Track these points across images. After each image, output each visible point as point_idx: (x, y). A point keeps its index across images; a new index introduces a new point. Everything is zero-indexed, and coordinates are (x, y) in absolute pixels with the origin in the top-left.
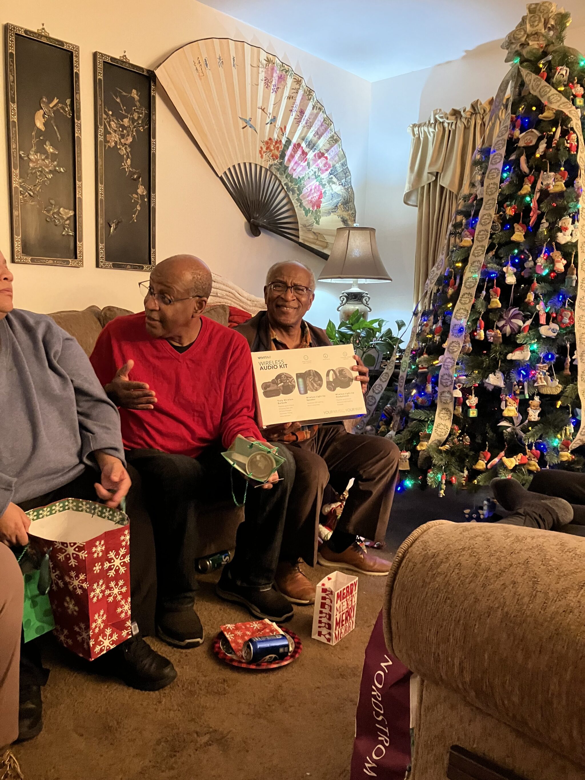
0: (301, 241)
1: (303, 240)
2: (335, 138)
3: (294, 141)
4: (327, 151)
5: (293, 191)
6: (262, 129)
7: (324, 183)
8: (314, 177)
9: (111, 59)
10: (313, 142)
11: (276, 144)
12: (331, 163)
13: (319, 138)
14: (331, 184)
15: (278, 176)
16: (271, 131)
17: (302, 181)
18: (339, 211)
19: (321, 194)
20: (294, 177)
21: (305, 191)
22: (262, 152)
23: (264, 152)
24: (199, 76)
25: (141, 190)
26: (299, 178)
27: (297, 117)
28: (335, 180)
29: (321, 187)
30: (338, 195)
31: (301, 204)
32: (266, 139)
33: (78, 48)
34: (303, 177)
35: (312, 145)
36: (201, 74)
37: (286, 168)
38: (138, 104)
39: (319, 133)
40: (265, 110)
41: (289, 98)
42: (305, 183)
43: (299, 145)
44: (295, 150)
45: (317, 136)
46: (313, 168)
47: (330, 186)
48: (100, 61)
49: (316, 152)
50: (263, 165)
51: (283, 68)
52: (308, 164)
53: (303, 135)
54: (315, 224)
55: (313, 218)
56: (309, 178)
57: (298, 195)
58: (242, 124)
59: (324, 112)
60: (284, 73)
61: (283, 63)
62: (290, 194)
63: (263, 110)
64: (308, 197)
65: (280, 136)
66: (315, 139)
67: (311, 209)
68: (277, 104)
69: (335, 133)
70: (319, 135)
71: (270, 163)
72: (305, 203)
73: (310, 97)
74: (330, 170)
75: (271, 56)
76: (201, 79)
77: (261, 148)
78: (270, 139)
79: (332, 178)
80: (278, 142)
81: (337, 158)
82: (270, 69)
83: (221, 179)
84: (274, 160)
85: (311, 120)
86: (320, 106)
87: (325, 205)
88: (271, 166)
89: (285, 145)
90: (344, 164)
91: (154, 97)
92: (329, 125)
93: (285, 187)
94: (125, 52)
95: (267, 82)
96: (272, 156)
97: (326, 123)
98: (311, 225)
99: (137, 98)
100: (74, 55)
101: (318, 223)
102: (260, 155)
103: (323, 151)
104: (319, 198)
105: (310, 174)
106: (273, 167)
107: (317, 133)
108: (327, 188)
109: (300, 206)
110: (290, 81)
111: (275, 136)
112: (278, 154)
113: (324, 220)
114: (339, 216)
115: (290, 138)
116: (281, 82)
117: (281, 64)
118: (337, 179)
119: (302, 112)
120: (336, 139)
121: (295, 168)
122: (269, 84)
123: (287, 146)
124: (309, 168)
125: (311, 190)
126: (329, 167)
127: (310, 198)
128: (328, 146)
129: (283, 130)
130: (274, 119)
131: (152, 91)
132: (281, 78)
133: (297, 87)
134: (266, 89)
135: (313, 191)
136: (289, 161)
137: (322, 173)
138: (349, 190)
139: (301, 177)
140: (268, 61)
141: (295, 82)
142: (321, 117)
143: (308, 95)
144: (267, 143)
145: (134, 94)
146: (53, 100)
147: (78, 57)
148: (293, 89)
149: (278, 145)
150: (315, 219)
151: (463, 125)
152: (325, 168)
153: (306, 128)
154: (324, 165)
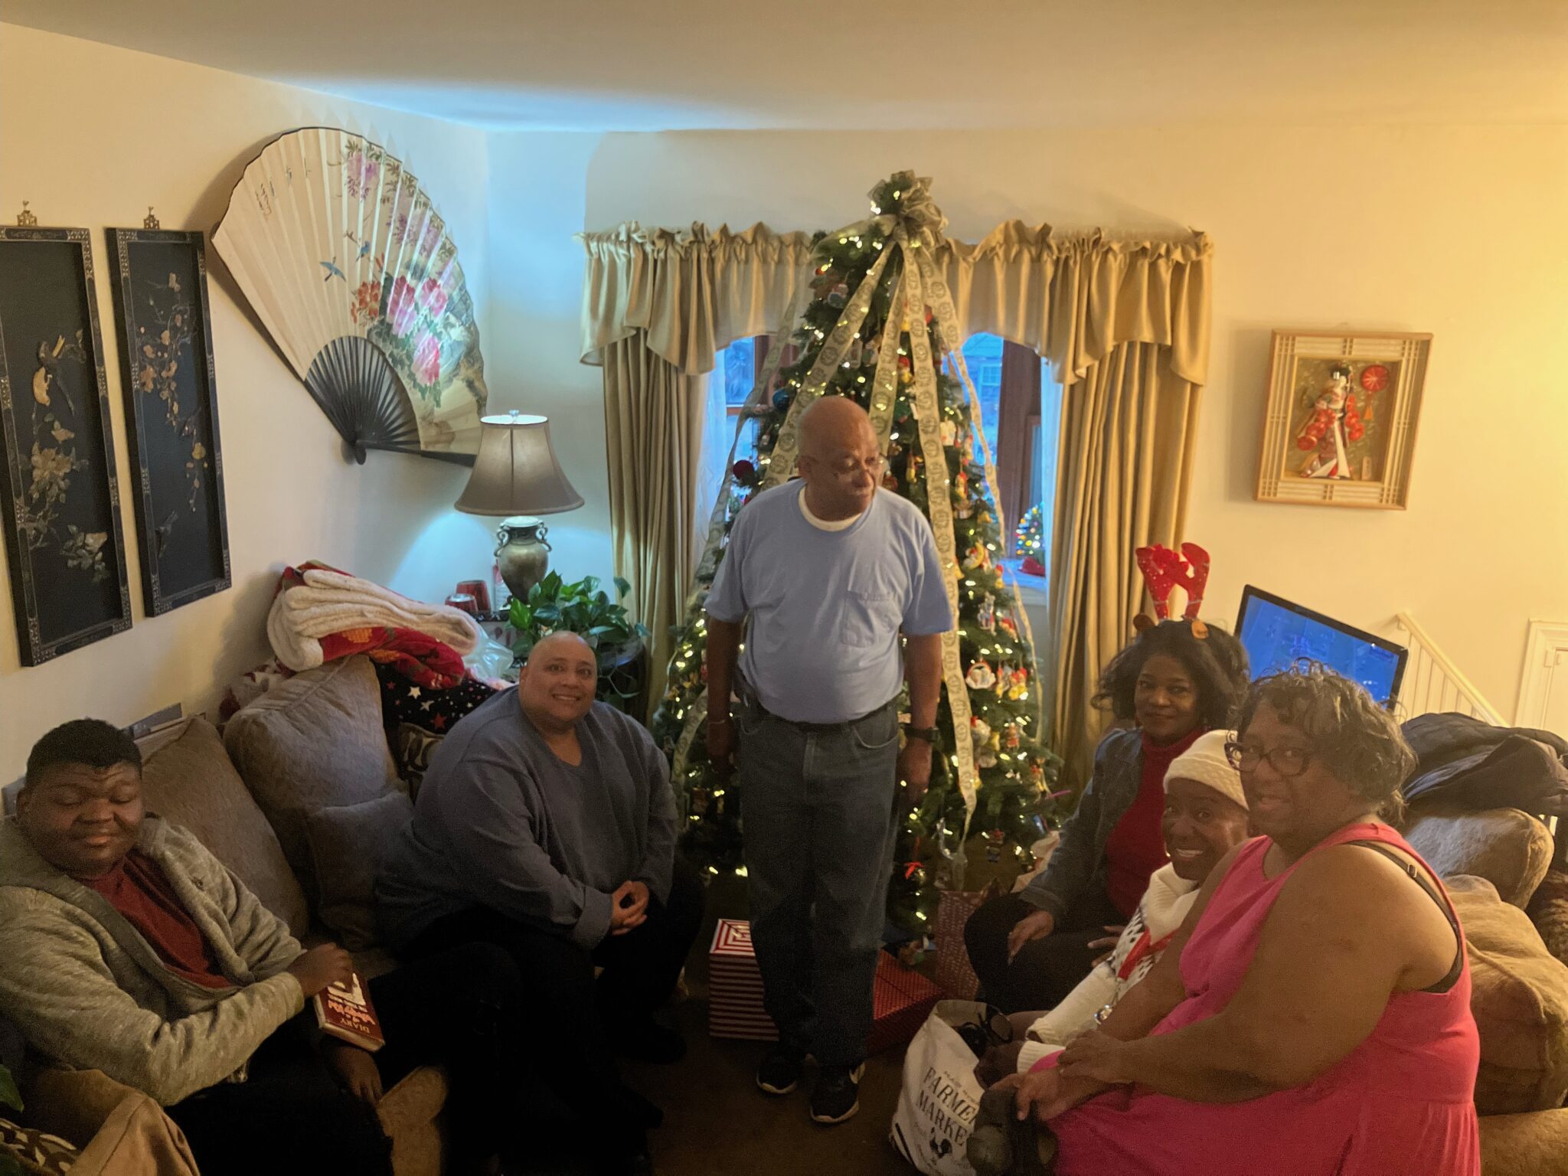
0: (423, 447)
1: (427, 444)
2: (448, 247)
3: (396, 276)
4: (440, 274)
5: (402, 363)
6: (352, 268)
7: (438, 331)
8: (425, 326)
9: (138, 236)
10: (421, 265)
11: (372, 290)
12: (445, 292)
13: (428, 256)
14: (449, 329)
15: (381, 345)
16: (365, 271)
17: (411, 340)
18: (463, 371)
19: (437, 352)
20: (399, 336)
21: (417, 355)
22: (355, 311)
23: (358, 310)
24: (265, 215)
25: (198, 451)
26: (406, 335)
27: (397, 231)
28: (452, 319)
29: (436, 340)
30: (459, 343)
31: (415, 380)
32: (358, 285)
33: (88, 234)
34: (412, 333)
35: (419, 272)
36: (267, 211)
37: (390, 326)
38: (179, 297)
39: (427, 247)
40: (353, 236)
41: (383, 201)
42: (415, 341)
43: (403, 279)
44: (398, 293)
45: (425, 254)
46: (424, 310)
47: (448, 334)
48: (122, 245)
49: (426, 280)
50: (358, 335)
51: (371, 153)
52: (416, 305)
53: (406, 260)
54: (435, 408)
55: (432, 399)
56: (419, 330)
57: (409, 366)
58: (324, 272)
59: (431, 209)
60: (374, 159)
61: (371, 143)
62: (398, 370)
63: (350, 236)
64: (422, 364)
65: (377, 274)
66: (423, 259)
67: (428, 384)
68: (369, 218)
69: (447, 238)
70: (427, 251)
71: (367, 328)
72: (419, 377)
73: (411, 190)
74: (445, 306)
75: (355, 138)
76: (266, 219)
77: (353, 305)
78: (364, 285)
79: (448, 317)
80: (375, 285)
81: (452, 281)
82: (355, 162)
83: (306, 384)
84: (372, 319)
85: (414, 230)
86: (425, 199)
87: (444, 369)
88: (370, 331)
89: (384, 287)
90: (462, 288)
91: (204, 278)
92: (439, 228)
93: (390, 360)
94: (150, 209)
95: (353, 184)
96: (370, 314)
97: (434, 226)
98: (431, 413)
99: (176, 287)
100: (83, 247)
101: (438, 404)
102: (353, 319)
103: (434, 276)
104: (436, 360)
105: (420, 323)
106: (373, 333)
107: (423, 247)
108: (445, 336)
109: (414, 386)
110: (383, 170)
111: (371, 277)
112: (376, 306)
113: (446, 394)
114: (463, 380)
115: (390, 272)
116: (371, 178)
117: (368, 145)
118: (455, 315)
119: (403, 221)
120: (450, 249)
121: (400, 322)
122: (355, 188)
123: (387, 288)
124: (418, 313)
125: (424, 350)
126: (444, 301)
127: (424, 366)
128: (440, 264)
129: (380, 259)
130: (366, 248)
131: (200, 269)
132: (371, 171)
133: (393, 178)
134: (352, 198)
135: (427, 351)
136: (393, 312)
137: (436, 315)
138: (472, 330)
139: (409, 333)
140: (351, 147)
141: (389, 170)
142: (429, 214)
143: (409, 188)
144: (360, 292)
145: (173, 282)
146: (56, 342)
147: (89, 250)
148: (388, 184)
149: (376, 291)
150: (435, 399)
151: (678, 257)
152: (440, 304)
153: (409, 245)
154: (437, 299)
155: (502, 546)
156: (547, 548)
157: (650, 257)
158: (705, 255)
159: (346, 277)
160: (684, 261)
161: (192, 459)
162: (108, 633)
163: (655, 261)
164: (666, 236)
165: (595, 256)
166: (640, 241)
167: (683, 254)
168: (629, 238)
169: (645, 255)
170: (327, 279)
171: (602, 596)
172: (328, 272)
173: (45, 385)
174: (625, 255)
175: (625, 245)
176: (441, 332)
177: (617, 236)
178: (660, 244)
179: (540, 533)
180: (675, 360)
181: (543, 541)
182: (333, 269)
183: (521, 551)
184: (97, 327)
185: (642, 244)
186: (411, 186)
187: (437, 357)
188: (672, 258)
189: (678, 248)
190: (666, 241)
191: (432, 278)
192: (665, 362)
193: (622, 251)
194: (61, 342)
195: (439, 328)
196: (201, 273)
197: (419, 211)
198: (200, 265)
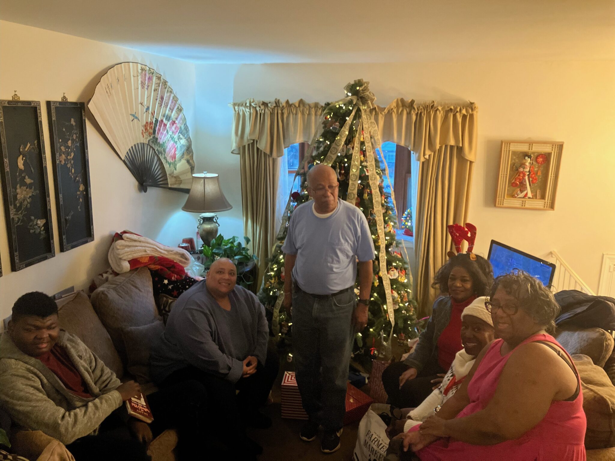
0: (169, 186)
1: (171, 185)
3: (159, 119)
4: (177, 119)
5: (161, 153)
6: (142, 116)
7: (176, 141)
8: (171, 139)
9: (59, 105)
10: (169, 115)
11: (150, 125)
12: (178, 126)
13: (172, 112)
14: (180, 140)
15: (153, 146)
16: (147, 118)
17: (165, 144)
18: (185, 156)
19: (175, 149)
20: (160, 143)
21: (167, 150)
22: (143, 133)
23: (145, 133)
24: (108, 96)
25: (82, 188)
26: (163, 142)
27: (160, 102)
28: (181, 136)
29: (175, 144)
30: (183, 145)
31: (166, 160)
32: (145, 123)
33: (40, 103)
34: (165, 142)
35: (168, 118)
36: (110, 94)
37: (157, 139)
38: (75, 128)
39: (172, 108)
40: (143, 104)
41: (155, 90)
42: (167, 145)
43: (162, 121)
44: (160, 126)
45: (171, 111)
46: (170, 133)
47: (180, 142)
48: (53, 107)
49: (171, 121)
50: (144, 142)
51: (150, 72)
52: (167, 131)
53: (164, 113)
54: (174, 171)
55: (173, 167)
56: (168, 140)
57: (164, 154)
58: (131, 118)
59: (173, 93)
60: (151, 75)
61: (150, 68)
62: (160, 156)
63: (142, 104)
64: (169, 154)
65: (152, 119)
66: (170, 113)
67: (172, 161)
68: (149, 97)
69: (179, 105)
70: (172, 110)
71: (148, 139)
72: (168, 158)
73: (165, 86)
74: (178, 131)
75: (143, 66)
76: (109, 97)
77: (143, 130)
78: (147, 123)
80: (151, 123)
81: (181, 121)
82: (144, 76)
83: (124, 161)
84: (150, 136)
85: (167, 101)
86: (171, 90)
87: (178, 155)
88: (149, 141)
89: (155, 124)
90: (185, 124)
91: (85, 120)
92: (176, 101)
93: (157, 152)
94: (64, 93)
95: (143, 84)
96: (149, 134)
97: (174, 100)
98: (173, 172)
99: (74, 124)
100: (38, 108)
101: (176, 169)
102: (142, 136)
103: (174, 119)
104: (175, 152)
105: (169, 138)
107: (170, 108)
108: (178, 143)
109: (166, 162)
110: (154, 79)
111: (149, 120)
112: (152, 131)
113: (179, 165)
114: (185, 160)
115: (157, 118)
116: (150, 82)
117: (149, 69)
118: (182, 135)
119: (162, 98)
120: (180, 109)
121: (161, 137)
122: (144, 85)
123: (156, 125)
124: (168, 134)
125: (170, 148)
126: (178, 129)
127: (170, 155)
128: (176, 115)
129: (153, 113)
130: (148, 108)
131: (83, 117)
132: (150, 79)
133: (158, 82)
134: (142, 89)
135: (171, 149)
136: (158, 133)
137: (175, 135)
138: (189, 140)
139: (164, 142)
140: (142, 69)
141: (157, 78)
142: (172, 95)
143: (164, 85)
144: (145, 126)
145: (73, 122)
146: (27, 145)
147: (40, 109)
148: (156, 84)
149: (151, 125)
150: (174, 167)
151: (269, 112)
152: (176, 130)
153: (164, 107)
154: (175, 129)
155: (200, 224)
156: (218, 225)
157: (259, 112)
158: (280, 112)
159: (140, 120)
160: (272, 114)
161: (79, 191)
162: (45, 258)
163: (261, 114)
164: (265, 104)
165: (237, 112)
166: (254, 106)
167: (271, 111)
168: (250, 105)
169: (257, 112)
170: (132, 121)
171: (239, 244)
172: (133, 118)
173: (22, 162)
174: (249, 112)
175: (249, 108)
176: (177, 141)
177: (246, 104)
178: (262, 107)
179: (215, 219)
180: (268, 152)
181: (216, 222)
182: (135, 117)
183: (207, 226)
184: (42, 139)
185: (255, 107)
186: (165, 84)
187: (175, 151)
188: (267, 113)
189: (269, 109)
190: (265, 106)
191: (174, 120)
192: (264, 153)
193: (248, 110)
194: (29, 145)
195: (176, 140)
196: (83, 118)
197: (168, 94)
198: (83, 115)
